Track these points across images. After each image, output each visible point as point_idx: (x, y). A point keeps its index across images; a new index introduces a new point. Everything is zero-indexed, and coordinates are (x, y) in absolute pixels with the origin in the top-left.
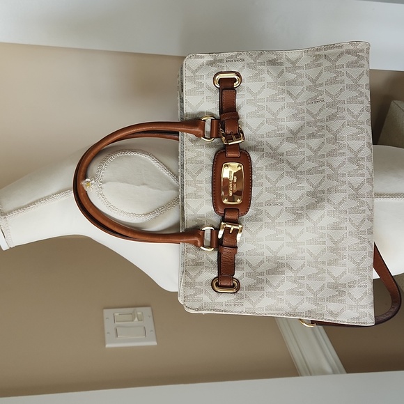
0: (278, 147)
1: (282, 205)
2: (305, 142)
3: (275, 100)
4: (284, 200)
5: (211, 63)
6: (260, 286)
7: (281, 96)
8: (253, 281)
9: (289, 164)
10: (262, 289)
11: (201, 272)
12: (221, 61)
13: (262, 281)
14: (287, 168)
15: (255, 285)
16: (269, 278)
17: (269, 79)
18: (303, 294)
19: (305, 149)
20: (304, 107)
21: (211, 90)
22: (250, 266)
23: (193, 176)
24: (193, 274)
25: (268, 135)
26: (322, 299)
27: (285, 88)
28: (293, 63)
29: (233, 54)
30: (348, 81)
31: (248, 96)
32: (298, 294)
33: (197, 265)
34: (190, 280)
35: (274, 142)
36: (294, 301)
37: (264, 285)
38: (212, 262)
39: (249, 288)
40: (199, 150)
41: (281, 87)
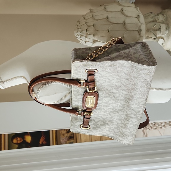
0: (110, 90)
2: (121, 91)
5: (84, 65)
7: (114, 76)
8: (95, 126)
9: (114, 96)
10: (98, 129)
13: (98, 127)
14: (113, 98)
15: (95, 128)
16: (101, 127)
18: (112, 132)
19: (121, 93)
20: (124, 80)
22: (95, 121)
24: (74, 122)
25: (107, 85)
26: (118, 135)
27: (116, 74)
28: (122, 65)
29: (95, 62)
30: (142, 80)
32: (110, 131)
33: (76, 119)
34: (73, 124)
35: (109, 88)
36: (108, 133)
37: (99, 128)
38: (81, 120)
39: (93, 128)
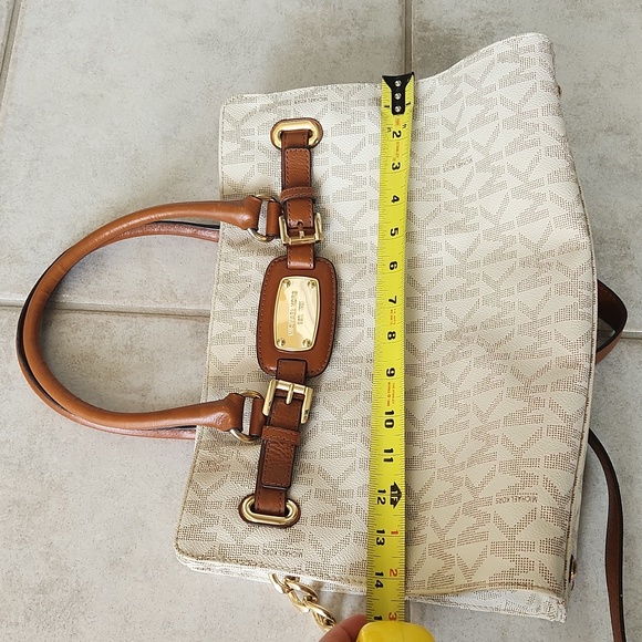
5: (268, 109)
6: (343, 517)
8: (330, 508)
11: (220, 483)
12: (286, 102)
15: (332, 515)
17: (372, 128)
21: (263, 149)
23: (228, 304)
24: (204, 487)
29: (308, 89)
30: (505, 113)
31: (334, 161)
33: (216, 470)
34: (195, 497)
38: (247, 465)
40: (245, 259)
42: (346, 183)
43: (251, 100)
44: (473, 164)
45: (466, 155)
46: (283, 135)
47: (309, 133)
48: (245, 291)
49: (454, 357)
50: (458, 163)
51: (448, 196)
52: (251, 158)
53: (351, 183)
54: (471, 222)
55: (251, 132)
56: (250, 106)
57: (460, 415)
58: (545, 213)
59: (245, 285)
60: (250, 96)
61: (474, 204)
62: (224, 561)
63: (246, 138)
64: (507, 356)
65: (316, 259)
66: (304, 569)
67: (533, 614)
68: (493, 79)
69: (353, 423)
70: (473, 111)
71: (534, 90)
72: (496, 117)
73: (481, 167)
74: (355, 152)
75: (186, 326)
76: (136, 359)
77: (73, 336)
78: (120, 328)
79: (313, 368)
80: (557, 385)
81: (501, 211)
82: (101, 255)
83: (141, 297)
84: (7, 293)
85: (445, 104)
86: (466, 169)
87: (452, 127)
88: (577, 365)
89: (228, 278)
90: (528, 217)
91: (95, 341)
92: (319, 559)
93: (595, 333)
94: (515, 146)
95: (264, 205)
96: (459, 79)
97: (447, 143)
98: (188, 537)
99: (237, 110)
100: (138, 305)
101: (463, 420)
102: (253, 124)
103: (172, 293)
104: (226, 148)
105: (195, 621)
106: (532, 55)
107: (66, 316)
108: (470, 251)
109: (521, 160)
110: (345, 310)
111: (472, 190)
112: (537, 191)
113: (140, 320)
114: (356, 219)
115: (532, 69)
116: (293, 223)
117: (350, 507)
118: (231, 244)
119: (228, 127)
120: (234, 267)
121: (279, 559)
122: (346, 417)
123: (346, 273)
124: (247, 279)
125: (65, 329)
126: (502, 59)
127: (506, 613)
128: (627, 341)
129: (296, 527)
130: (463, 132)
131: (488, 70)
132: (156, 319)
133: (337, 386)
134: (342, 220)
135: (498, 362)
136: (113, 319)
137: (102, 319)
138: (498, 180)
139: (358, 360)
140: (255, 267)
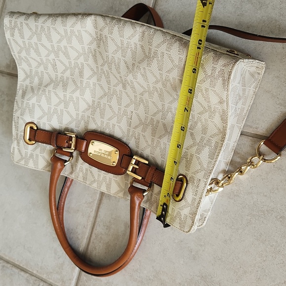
0: (87, 103)
1: (132, 112)
2: (85, 81)
3: (50, 98)
4: (129, 110)
5: (18, 143)
6: (189, 157)
7: (47, 93)
9: (101, 98)
12: (17, 134)
14: (105, 100)
17: (34, 100)
21: (36, 148)
27: (42, 88)
28: (27, 77)
29: (13, 124)
31: (45, 120)
35: (83, 106)
37: (189, 153)
40: (78, 169)
41: (41, 92)
42: (55, 117)
43: (14, 149)
44: (56, 59)
45: (52, 61)
46: (30, 140)
47: (31, 128)
48: (91, 172)
49: (133, 88)
50: (54, 66)
51: (68, 73)
52: (37, 156)
53: (55, 115)
54: (80, 66)
55: (26, 153)
56: (16, 151)
57: (157, 91)
58: (79, 31)
59: (89, 172)
60: (12, 149)
61: (73, 63)
62: (196, 214)
63: (29, 156)
64: (133, 64)
65: (83, 139)
66: (206, 180)
67: (261, 76)
68: (20, 41)
69: (153, 140)
70: (33, 54)
71: (27, 24)
72: (36, 44)
73: (57, 55)
74: (43, 110)
75: (105, 201)
76: (113, 226)
77: (98, 251)
78: (99, 229)
79: (127, 152)
80: (150, 43)
81: (77, 51)
82: (68, 229)
83: (89, 217)
84: (74, 274)
85: (30, 65)
86: (58, 63)
87: (40, 64)
88: (143, 33)
89: (85, 178)
90: (80, 39)
91: (102, 242)
92: (203, 172)
93: (133, 21)
94: (49, 38)
95: (58, 155)
96: (19, 57)
97: (46, 68)
98: (184, 226)
99: (17, 157)
100: (92, 219)
101: (159, 90)
102: (23, 151)
103: (90, 203)
104: (31, 165)
105: (227, 229)
106: (13, 22)
107: (89, 251)
108: (92, 69)
109: (55, 37)
110: (107, 131)
111: (66, 62)
112: (69, 33)
113: (98, 220)
114: (71, 116)
115: (18, 23)
116: (66, 145)
117: (186, 152)
118: (71, 173)
119: (23, 162)
120: (81, 174)
121: (200, 190)
122: (150, 143)
123: (92, 126)
124: (87, 170)
125: (94, 253)
126: (13, 35)
127: (257, 89)
128: (156, 6)
129: (188, 179)
130: (42, 60)
131: (17, 43)
132: (99, 213)
133: (137, 143)
134: (70, 123)
135: (135, 69)
136: (95, 231)
137: (94, 236)
138: (63, 49)
139: (129, 130)
140: (82, 166)
